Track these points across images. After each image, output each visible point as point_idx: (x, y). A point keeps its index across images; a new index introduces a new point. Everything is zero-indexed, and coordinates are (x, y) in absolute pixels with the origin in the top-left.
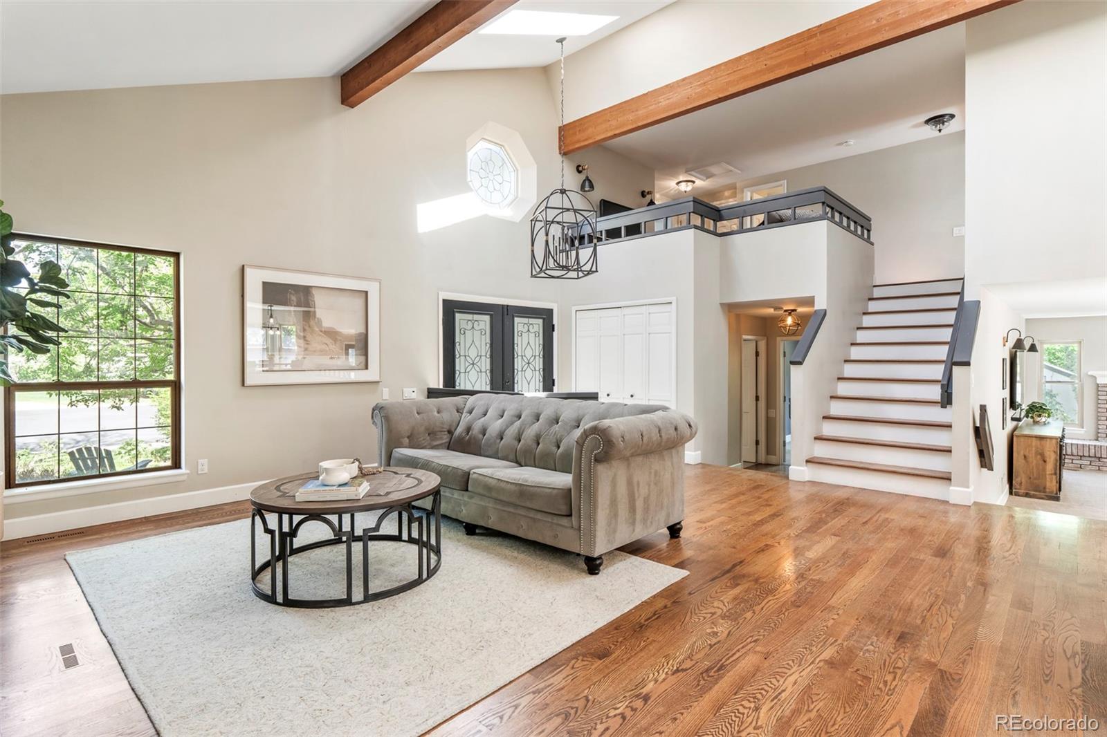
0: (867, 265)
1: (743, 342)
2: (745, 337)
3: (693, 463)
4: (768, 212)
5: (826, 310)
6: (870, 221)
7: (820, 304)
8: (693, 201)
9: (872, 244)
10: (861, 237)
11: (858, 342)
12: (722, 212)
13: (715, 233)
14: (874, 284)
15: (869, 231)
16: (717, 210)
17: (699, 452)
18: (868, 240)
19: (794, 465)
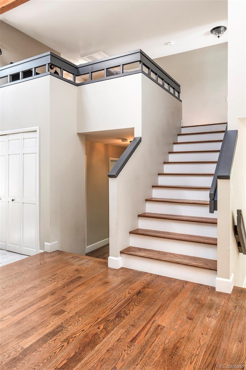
0: (177, 113)
1: (110, 162)
2: (111, 159)
3: (50, 252)
4: (107, 69)
5: (141, 138)
6: (180, 87)
7: (138, 134)
8: (51, 55)
9: (181, 101)
10: (173, 95)
11: (170, 161)
12: (79, 69)
13: (74, 83)
14: (182, 126)
15: (179, 93)
16: (77, 68)
17: (56, 242)
18: (178, 98)
19: (111, 256)
